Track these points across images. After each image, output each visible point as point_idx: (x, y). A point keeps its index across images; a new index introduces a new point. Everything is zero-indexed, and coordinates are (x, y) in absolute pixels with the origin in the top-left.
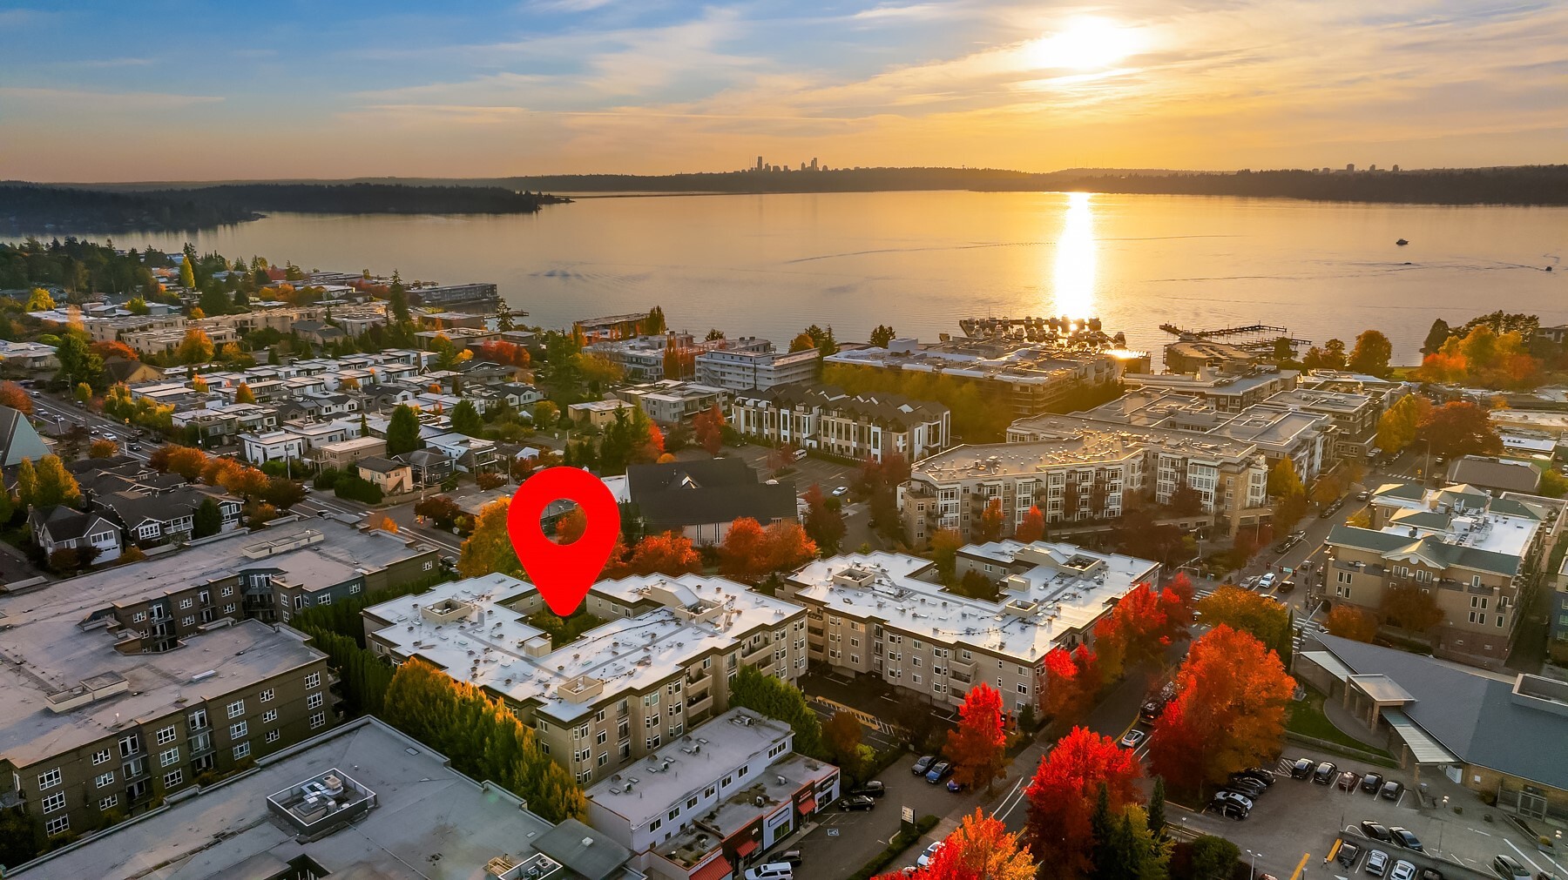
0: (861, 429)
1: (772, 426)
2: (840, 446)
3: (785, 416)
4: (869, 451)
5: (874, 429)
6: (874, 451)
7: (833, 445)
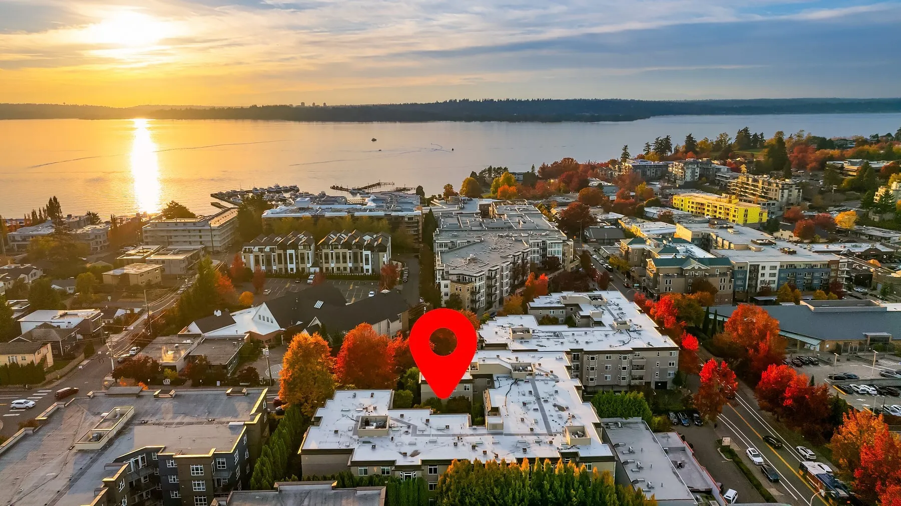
0: (355, 255)
1: (280, 262)
2: (338, 269)
3: (291, 255)
4: (362, 268)
5: (365, 253)
6: (365, 267)
7: (333, 268)
